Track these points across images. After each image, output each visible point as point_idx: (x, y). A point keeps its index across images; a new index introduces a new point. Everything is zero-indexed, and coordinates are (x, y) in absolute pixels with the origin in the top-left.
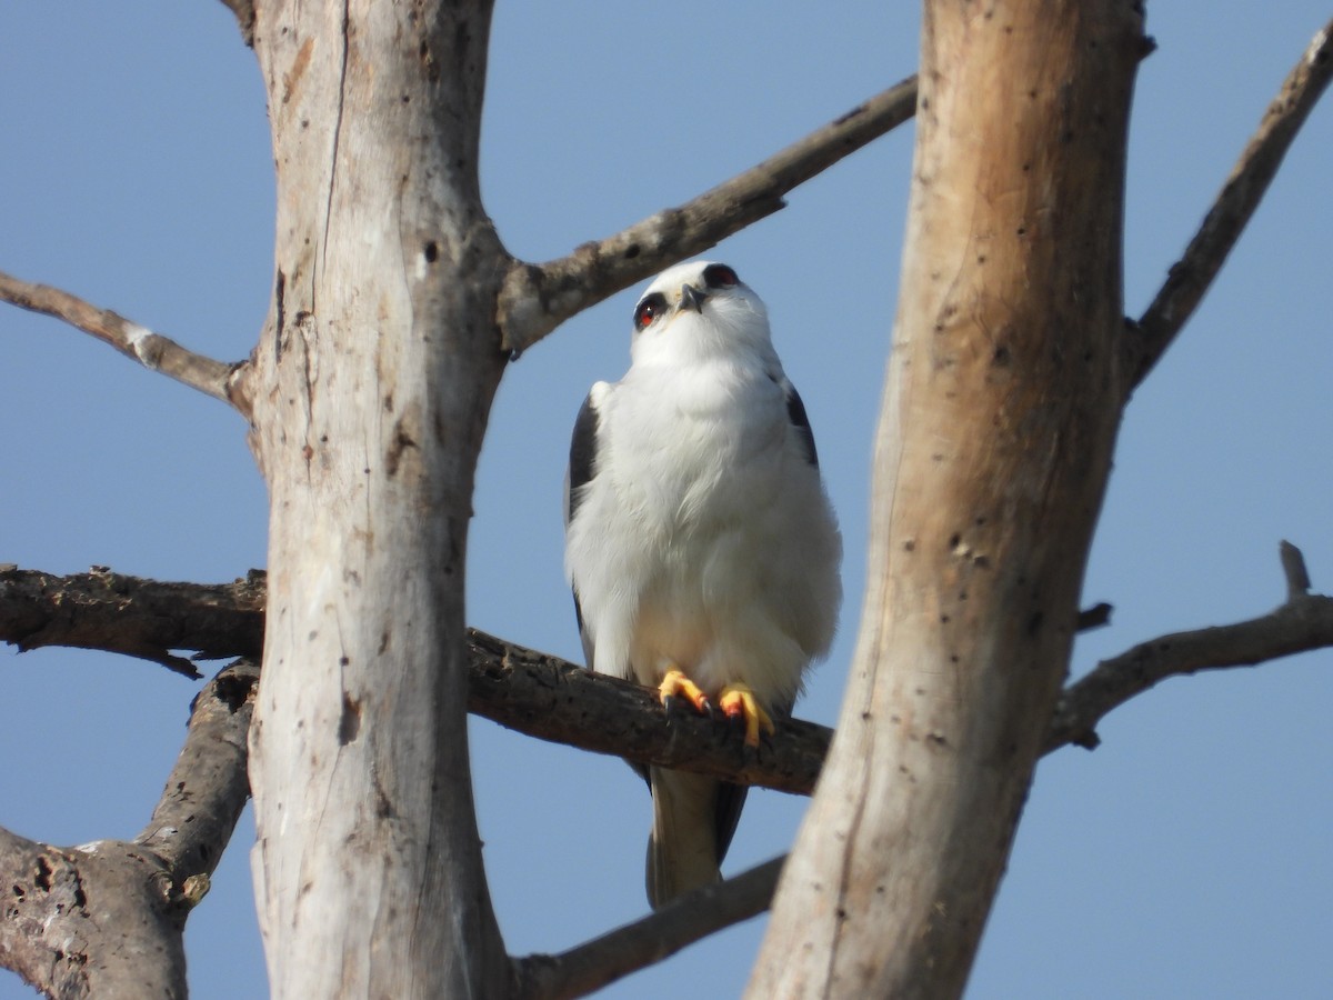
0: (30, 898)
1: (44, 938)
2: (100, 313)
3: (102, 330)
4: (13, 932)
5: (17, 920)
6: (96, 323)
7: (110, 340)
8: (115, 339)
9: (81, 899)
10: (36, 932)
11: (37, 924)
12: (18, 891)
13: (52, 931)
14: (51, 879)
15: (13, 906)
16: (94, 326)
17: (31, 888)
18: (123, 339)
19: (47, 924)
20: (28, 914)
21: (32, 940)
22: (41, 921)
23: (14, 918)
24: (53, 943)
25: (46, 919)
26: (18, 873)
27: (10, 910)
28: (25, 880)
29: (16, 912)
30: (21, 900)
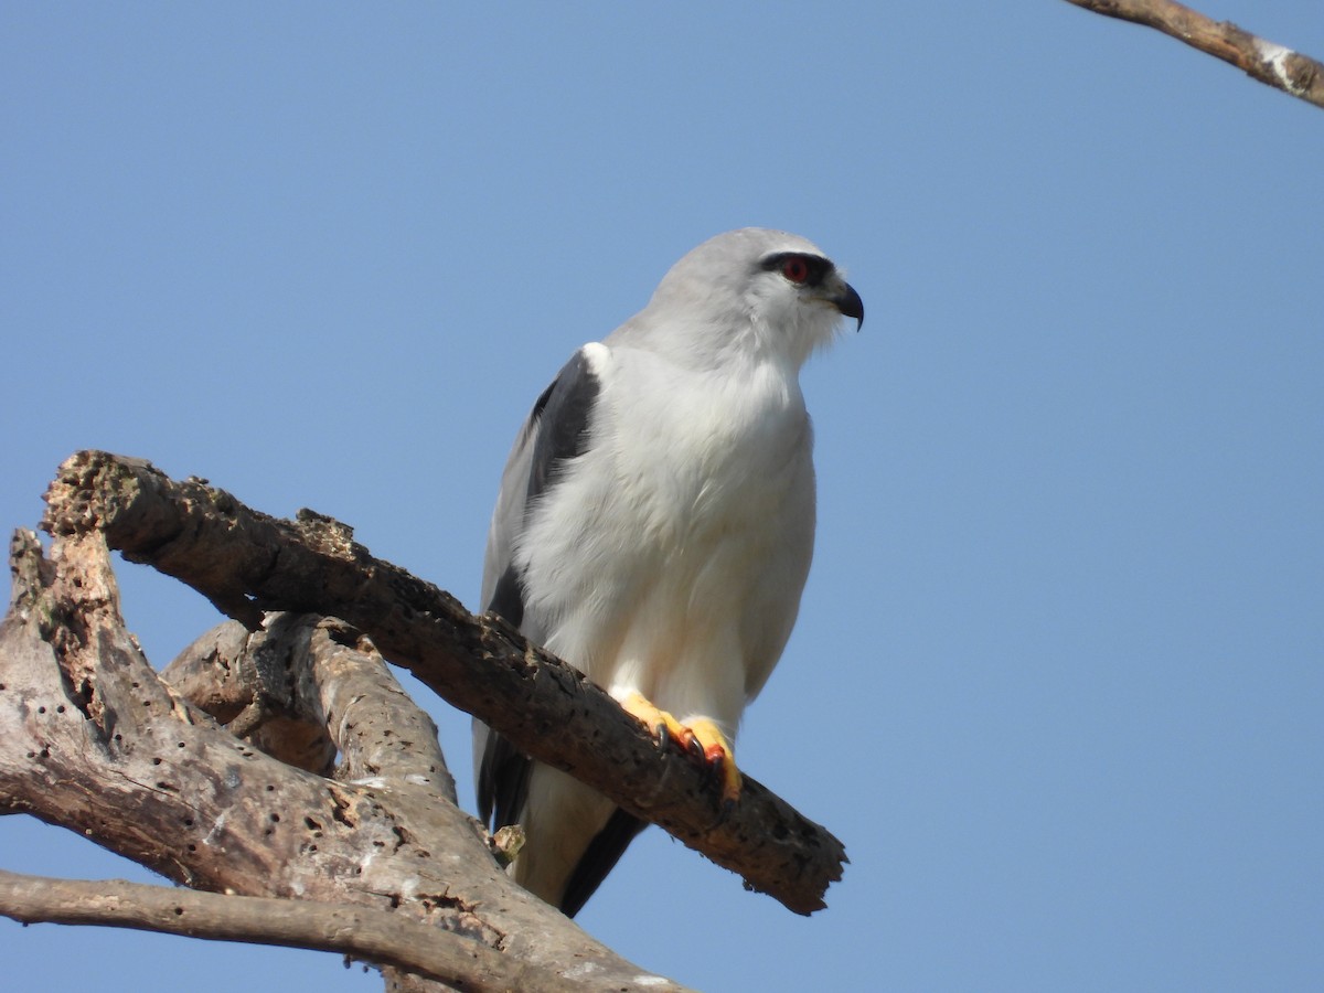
0: (330, 833)
1: (363, 879)
2: (1218, 24)
3: (1223, 45)
4: (310, 872)
5: (316, 857)
6: (1215, 36)
7: (1233, 60)
8: (1242, 57)
9: (402, 837)
10: (349, 871)
11: (348, 863)
12: (311, 824)
13: (375, 871)
14: (349, 813)
15: (308, 841)
16: (1210, 40)
17: (329, 822)
18: (1256, 57)
19: (366, 862)
20: (332, 851)
21: (340, 882)
22: (354, 860)
23: (310, 855)
24: (382, 883)
25: (362, 857)
26: (308, 803)
27: (304, 846)
28: (320, 811)
29: (314, 848)
30: (318, 835)
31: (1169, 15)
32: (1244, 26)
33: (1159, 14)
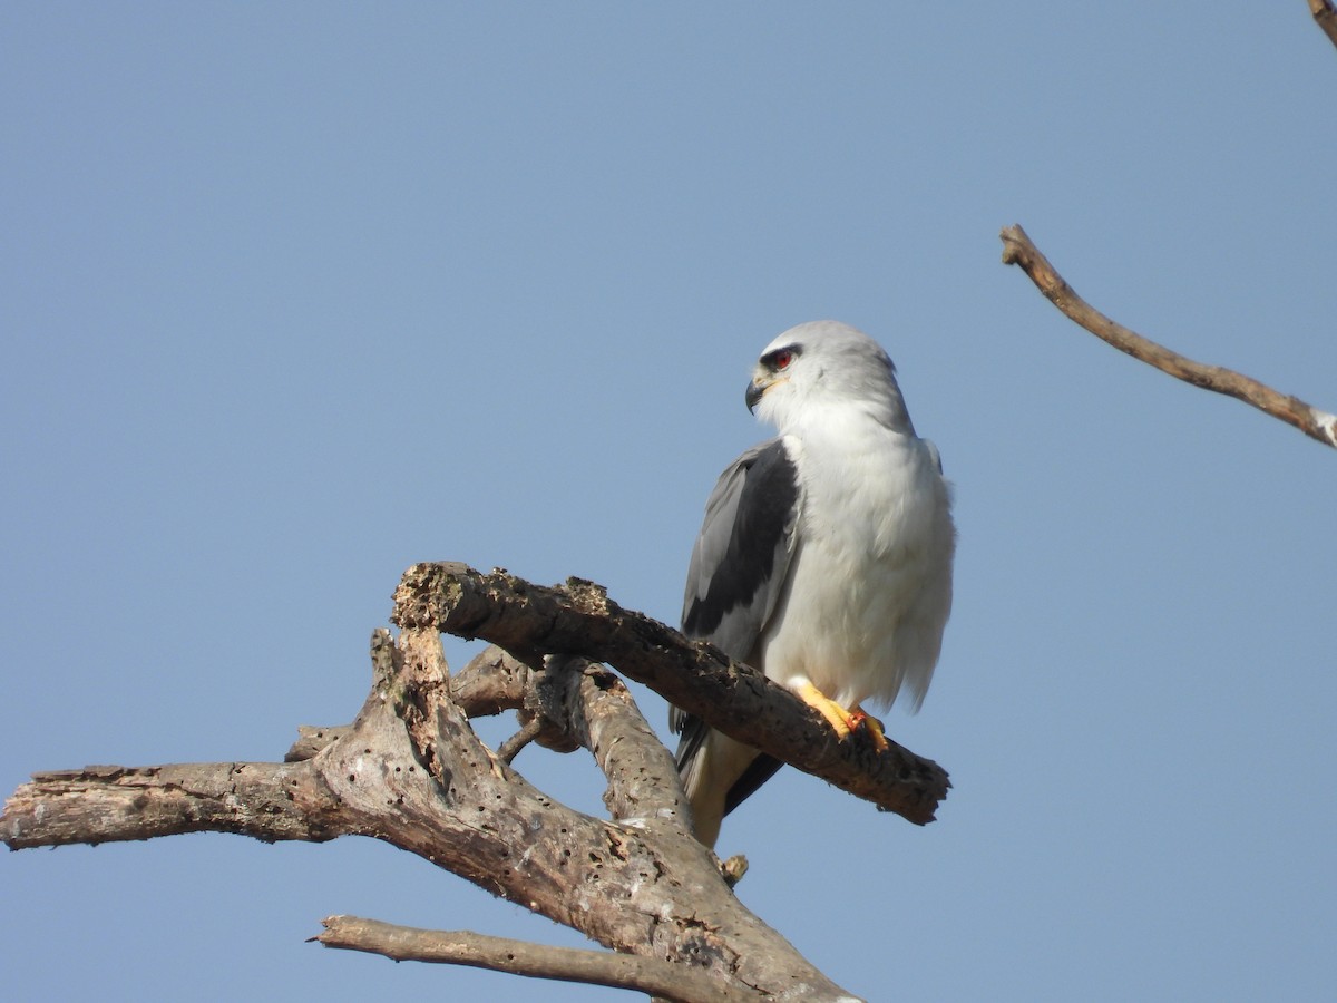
0: (609, 865)
1: (633, 901)
2: (1285, 398)
3: (1288, 412)
4: (594, 894)
5: (598, 884)
6: (1283, 407)
7: (1295, 423)
8: (1302, 422)
9: (661, 871)
10: (622, 895)
11: (622, 889)
12: (594, 857)
13: (641, 896)
14: (622, 849)
15: (592, 871)
16: (1280, 409)
17: (607, 857)
18: (1313, 421)
19: (635, 889)
20: (610, 879)
21: (616, 903)
22: (626, 886)
23: (594, 882)
24: (646, 905)
25: (632, 885)
26: (591, 842)
27: (589, 875)
28: (600, 848)
29: (596, 877)
30: (599, 867)
31: (1249, 390)
32: (1304, 398)
33: (1241, 389)
